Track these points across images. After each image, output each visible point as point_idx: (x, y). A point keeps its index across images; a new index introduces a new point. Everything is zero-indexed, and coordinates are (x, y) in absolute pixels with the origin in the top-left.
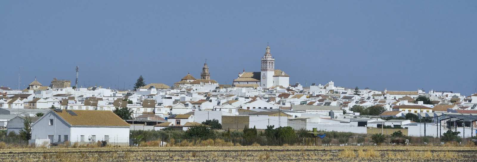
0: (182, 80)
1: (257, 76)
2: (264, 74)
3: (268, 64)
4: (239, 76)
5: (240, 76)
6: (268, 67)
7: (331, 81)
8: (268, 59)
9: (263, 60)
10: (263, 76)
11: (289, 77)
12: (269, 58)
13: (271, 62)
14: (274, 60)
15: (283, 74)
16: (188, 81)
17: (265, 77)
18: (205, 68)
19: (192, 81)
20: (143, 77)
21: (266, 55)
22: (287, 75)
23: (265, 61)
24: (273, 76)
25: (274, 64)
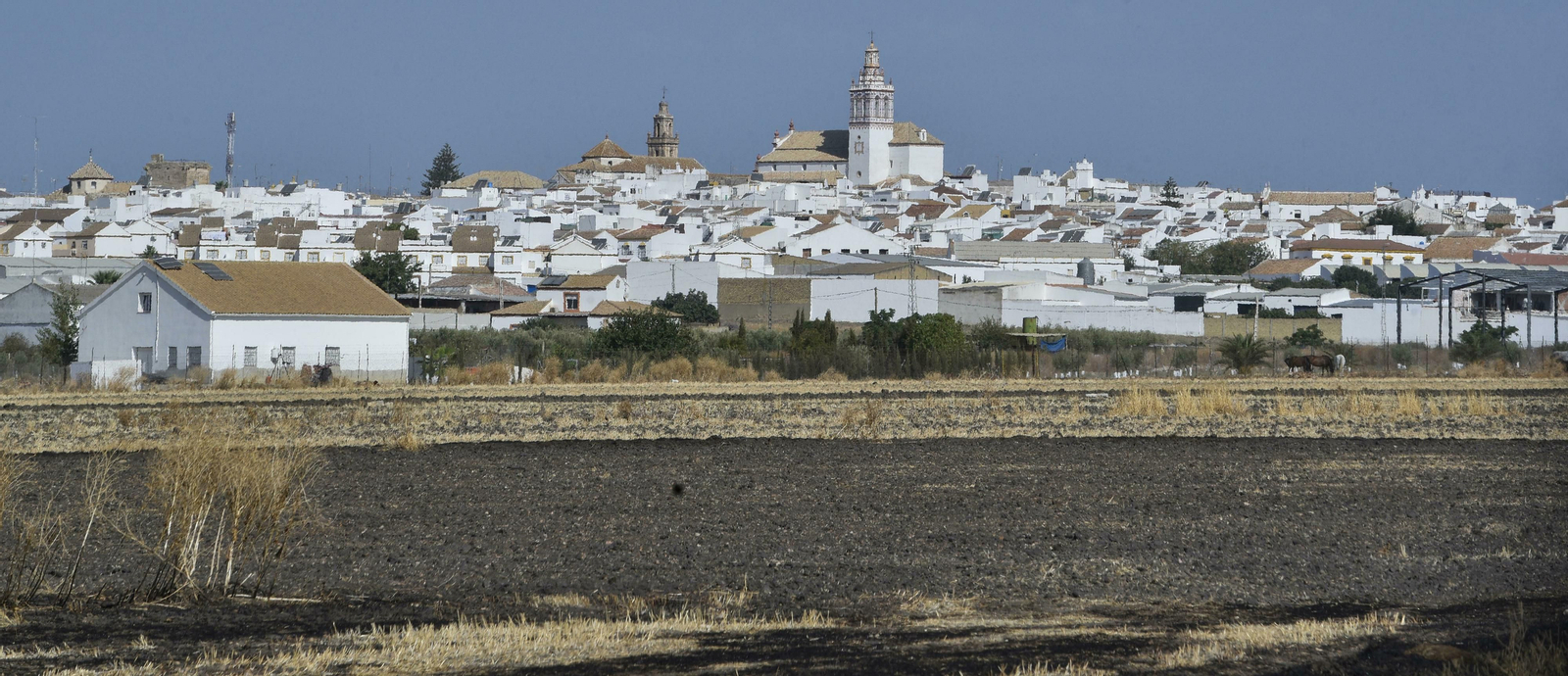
0: (584, 158)
1: (837, 145)
2: (859, 137)
3: (873, 103)
4: (775, 145)
5: (780, 142)
6: (872, 112)
7: (1085, 161)
8: (871, 88)
9: (855, 89)
10: (856, 143)
11: (941, 149)
12: (877, 84)
13: (881, 97)
14: (891, 88)
15: (924, 136)
16: (604, 161)
17: (863, 149)
18: (661, 119)
19: (617, 161)
20: (454, 150)
21: (864, 75)
22: (935, 140)
23: (863, 94)
24: (891, 144)
25: (891, 104)
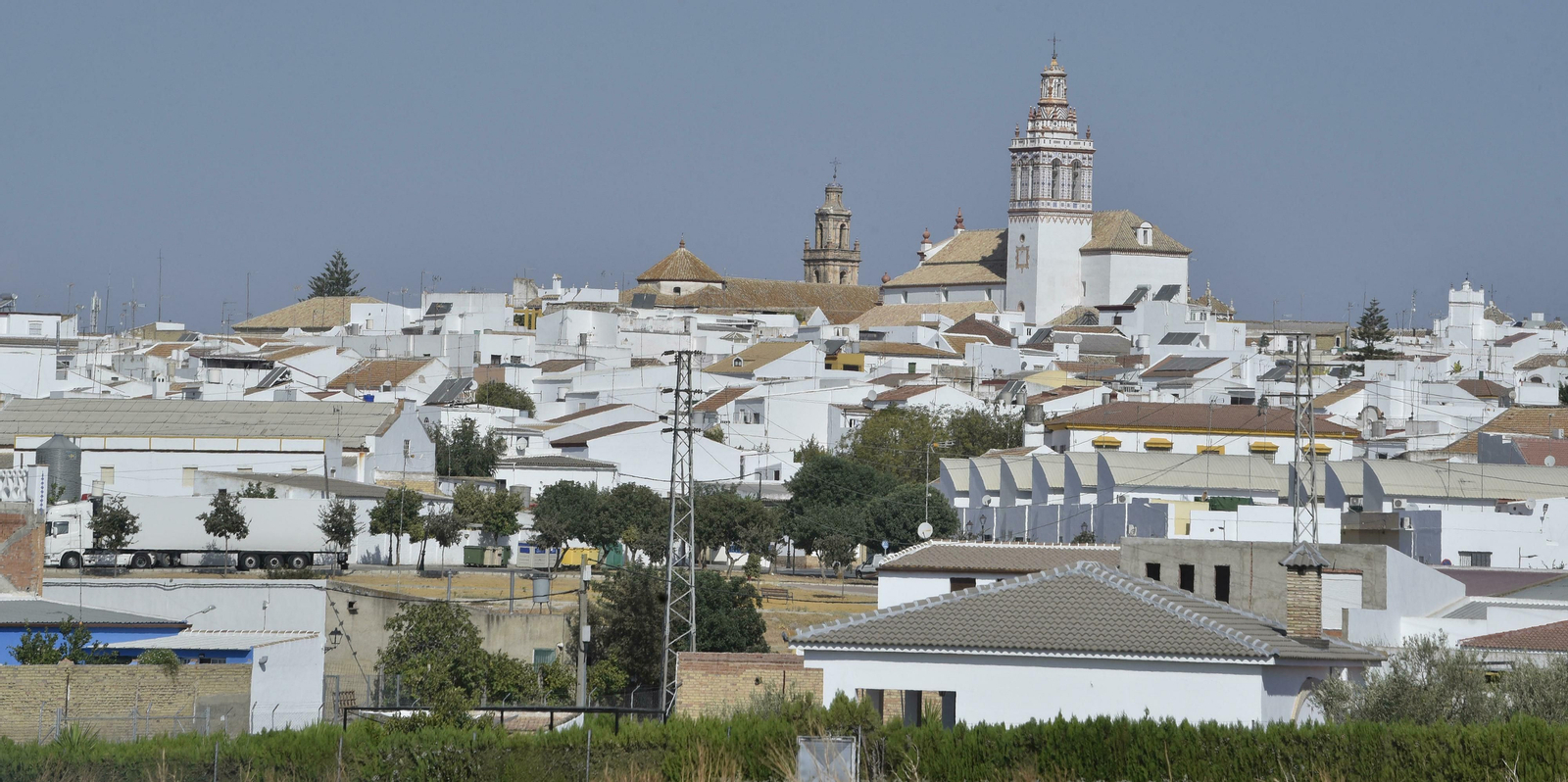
2: (1023, 237)
3: (1045, 174)
4: (922, 255)
5: (931, 251)
6: (1045, 191)
7: (1466, 287)
8: (1042, 145)
9: (1018, 146)
10: (1018, 249)
11: (1183, 261)
12: (1057, 137)
13: (1066, 162)
14: (1088, 145)
15: (1145, 237)
19: (690, 288)
21: (1035, 118)
22: (1170, 242)
23: (1030, 157)
24: (1084, 252)
25: (1086, 177)
